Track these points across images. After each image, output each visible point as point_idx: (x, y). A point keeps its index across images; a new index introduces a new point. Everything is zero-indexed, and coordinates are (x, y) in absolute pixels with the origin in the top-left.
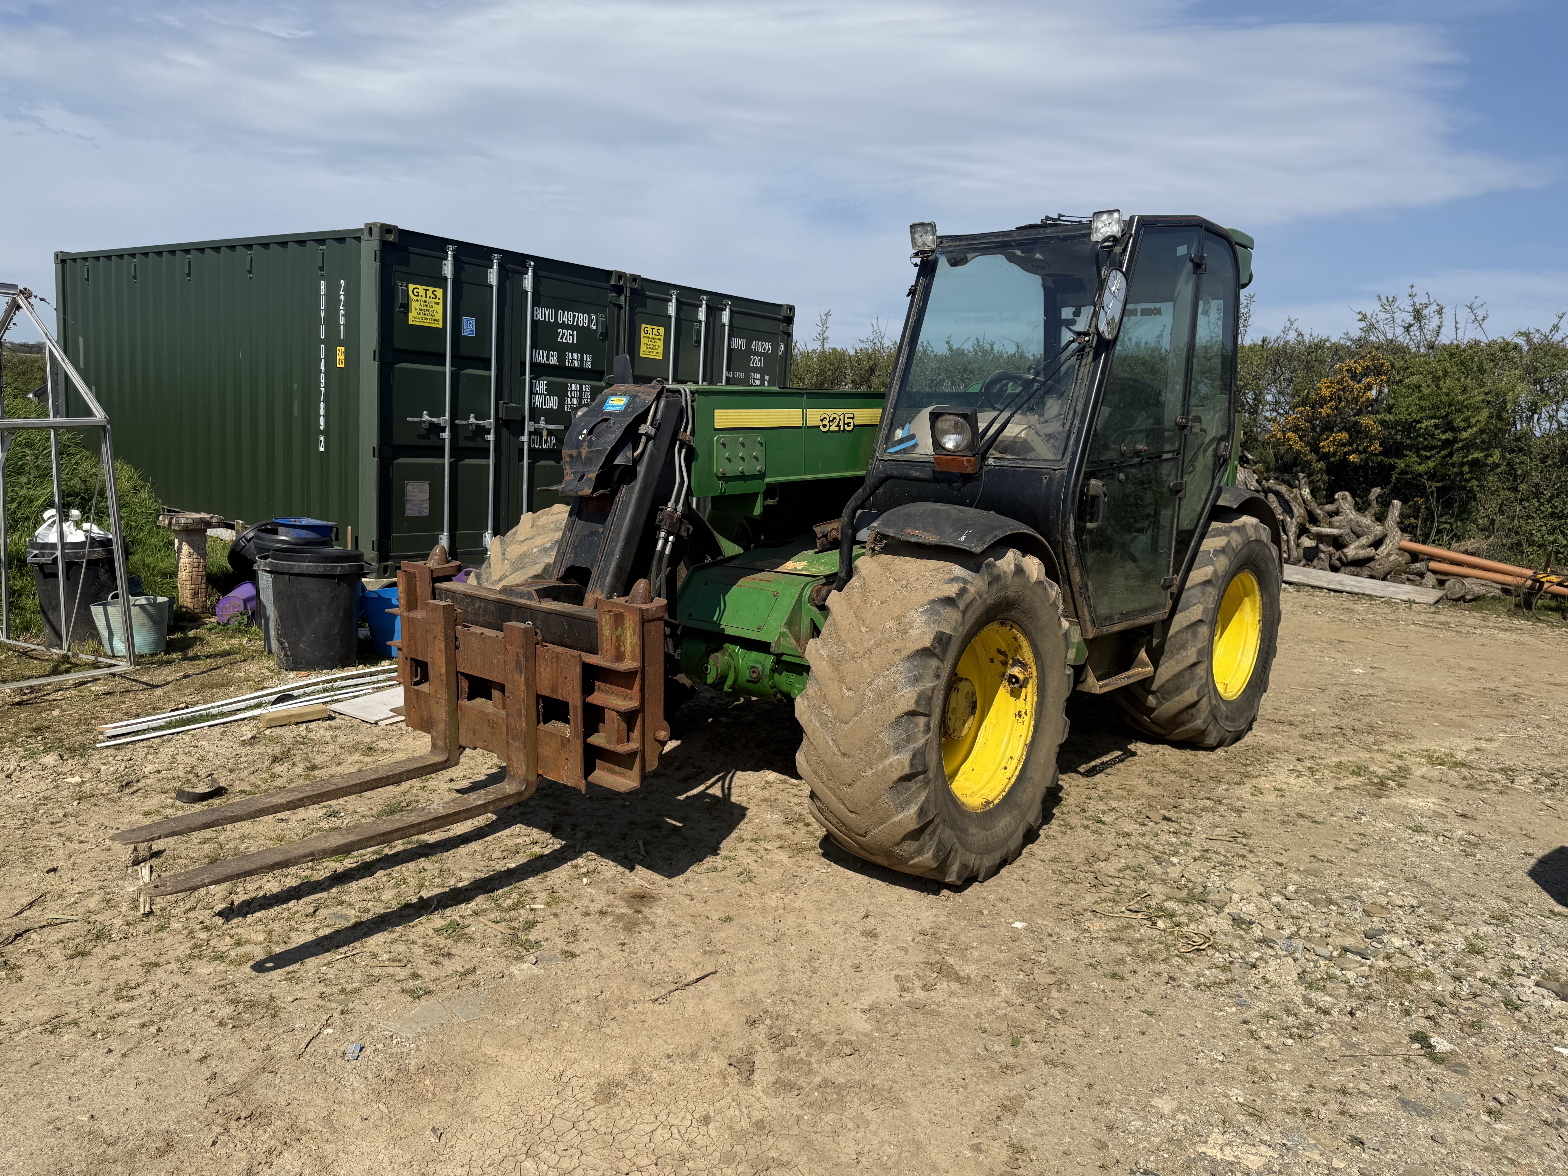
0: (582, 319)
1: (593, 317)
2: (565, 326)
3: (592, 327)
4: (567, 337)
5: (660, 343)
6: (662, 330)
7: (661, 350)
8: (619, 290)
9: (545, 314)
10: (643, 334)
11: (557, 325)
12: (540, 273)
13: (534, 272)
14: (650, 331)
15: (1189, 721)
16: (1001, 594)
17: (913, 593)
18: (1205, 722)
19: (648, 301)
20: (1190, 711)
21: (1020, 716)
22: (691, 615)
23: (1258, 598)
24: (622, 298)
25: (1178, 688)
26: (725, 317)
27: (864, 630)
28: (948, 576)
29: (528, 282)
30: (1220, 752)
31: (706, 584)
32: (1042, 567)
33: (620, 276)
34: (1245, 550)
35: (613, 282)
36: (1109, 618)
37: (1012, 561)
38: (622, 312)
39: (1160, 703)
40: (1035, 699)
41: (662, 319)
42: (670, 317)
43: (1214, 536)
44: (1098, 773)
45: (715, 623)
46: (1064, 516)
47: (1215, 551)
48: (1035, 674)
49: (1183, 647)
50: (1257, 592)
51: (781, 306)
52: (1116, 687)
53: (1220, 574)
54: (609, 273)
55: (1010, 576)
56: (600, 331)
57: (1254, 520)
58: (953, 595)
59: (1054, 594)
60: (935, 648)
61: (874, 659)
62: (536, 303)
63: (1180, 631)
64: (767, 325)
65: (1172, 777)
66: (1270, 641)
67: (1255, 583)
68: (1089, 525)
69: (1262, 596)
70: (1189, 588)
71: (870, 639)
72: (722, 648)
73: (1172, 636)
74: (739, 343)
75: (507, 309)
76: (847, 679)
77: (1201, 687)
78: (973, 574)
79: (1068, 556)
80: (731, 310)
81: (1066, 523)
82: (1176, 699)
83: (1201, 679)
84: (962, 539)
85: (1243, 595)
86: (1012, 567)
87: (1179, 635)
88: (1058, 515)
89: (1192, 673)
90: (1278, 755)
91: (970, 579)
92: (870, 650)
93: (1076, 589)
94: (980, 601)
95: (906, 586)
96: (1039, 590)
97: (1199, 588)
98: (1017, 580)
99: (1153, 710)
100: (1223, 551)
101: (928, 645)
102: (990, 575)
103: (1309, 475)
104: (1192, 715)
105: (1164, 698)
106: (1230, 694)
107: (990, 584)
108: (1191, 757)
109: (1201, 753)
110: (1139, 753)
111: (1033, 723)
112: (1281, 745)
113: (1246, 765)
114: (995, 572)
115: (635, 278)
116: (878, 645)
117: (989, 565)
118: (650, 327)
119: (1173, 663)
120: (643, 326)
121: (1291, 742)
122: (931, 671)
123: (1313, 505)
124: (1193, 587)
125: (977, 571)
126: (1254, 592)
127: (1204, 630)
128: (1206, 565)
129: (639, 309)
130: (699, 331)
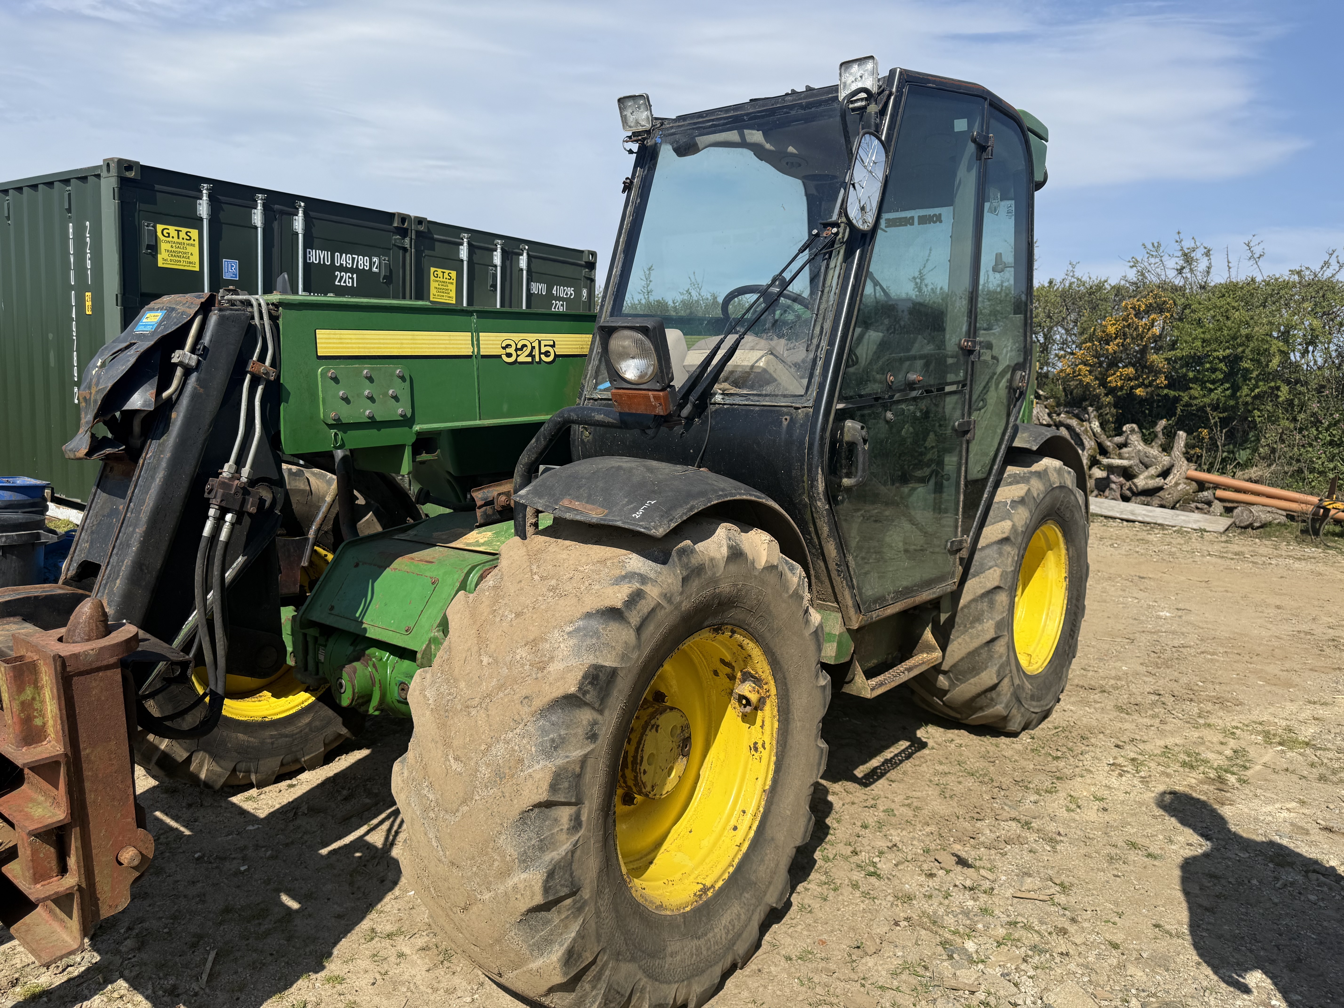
0: (363, 262)
1: (375, 259)
2: (342, 269)
3: (374, 269)
4: (346, 280)
5: (453, 288)
6: (454, 274)
7: (453, 294)
8: (403, 232)
9: (318, 256)
10: (432, 278)
11: (333, 268)
12: (312, 214)
13: (305, 213)
14: (440, 275)
15: (988, 706)
16: (708, 592)
17: (561, 602)
18: (1007, 706)
19: (437, 244)
20: (988, 695)
21: (756, 749)
22: (332, 608)
23: (1064, 552)
24: (407, 240)
25: (974, 669)
26: (523, 262)
27: (485, 660)
28: (618, 572)
29: (299, 224)
30: (1025, 737)
31: (357, 565)
32: (776, 545)
33: (404, 218)
34: (1047, 499)
35: (395, 225)
36: (881, 601)
37: (724, 542)
38: (408, 255)
39: (953, 685)
40: (776, 725)
41: (453, 263)
42: (462, 261)
43: (1010, 484)
44: (880, 777)
45: (356, 620)
46: (810, 470)
47: (1013, 501)
48: (773, 691)
49: (978, 619)
50: (1062, 546)
51: (582, 252)
52: (893, 685)
53: (1020, 529)
54: (392, 215)
55: (722, 564)
56: (383, 273)
57: (1057, 463)
58: (619, 605)
59: (795, 580)
60: (585, 693)
61: (493, 712)
62: (308, 245)
63: (974, 600)
64: (568, 271)
65: (969, 782)
66: (1078, 600)
67: (1060, 535)
68: (846, 481)
69: (1067, 550)
70: (983, 548)
71: (491, 677)
72: (364, 654)
73: (965, 607)
74: (538, 288)
75: (276, 251)
76: (456, 743)
77: (1002, 667)
78: (658, 567)
79: (819, 523)
80: (528, 254)
81: (813, 480)
82: (972, 681)
83: (1001, 657)
84: (637, 515)
85: (1045, 548)
86: (725, 551)
87: (973, 606)
88: (802, 469)
89: (989, 651)
90: (1093, 740)
91: (652, 575)
92: (488, 695)
93: (832, 566)
94: (668, 608)
95: (553, 589)
96: (772, 578)
97: (995, 548)
98: (733, 568)
99: (945, 692)
100: (1022, 501)
101: (573, 689)
102: (685, 566)
103: (1098, 409)
104: (992, 699)
105: (958, 679)
106: (1035, 666)
107: (685, 580)
108: (992, 749)
109: (1003, 740)
110: (931, 743)
111: (774, 759)
112: (1094, 723)
113: (1057, 758)
114: (694, 561)
115: (420, 221)
116: (501, 687)
117: (683, 552)
118: (440, 270)
119: (967, 638)
120: (432, 269)
121: (1106, 718)
122: (580, 731)
123: (1103, 438)
124: (988, 546)
125: (664, 562)
126: (1058, 544)
127: (1002, 598)
128: (1003, 519)
129: (427, 252)
130: (495, 276)
